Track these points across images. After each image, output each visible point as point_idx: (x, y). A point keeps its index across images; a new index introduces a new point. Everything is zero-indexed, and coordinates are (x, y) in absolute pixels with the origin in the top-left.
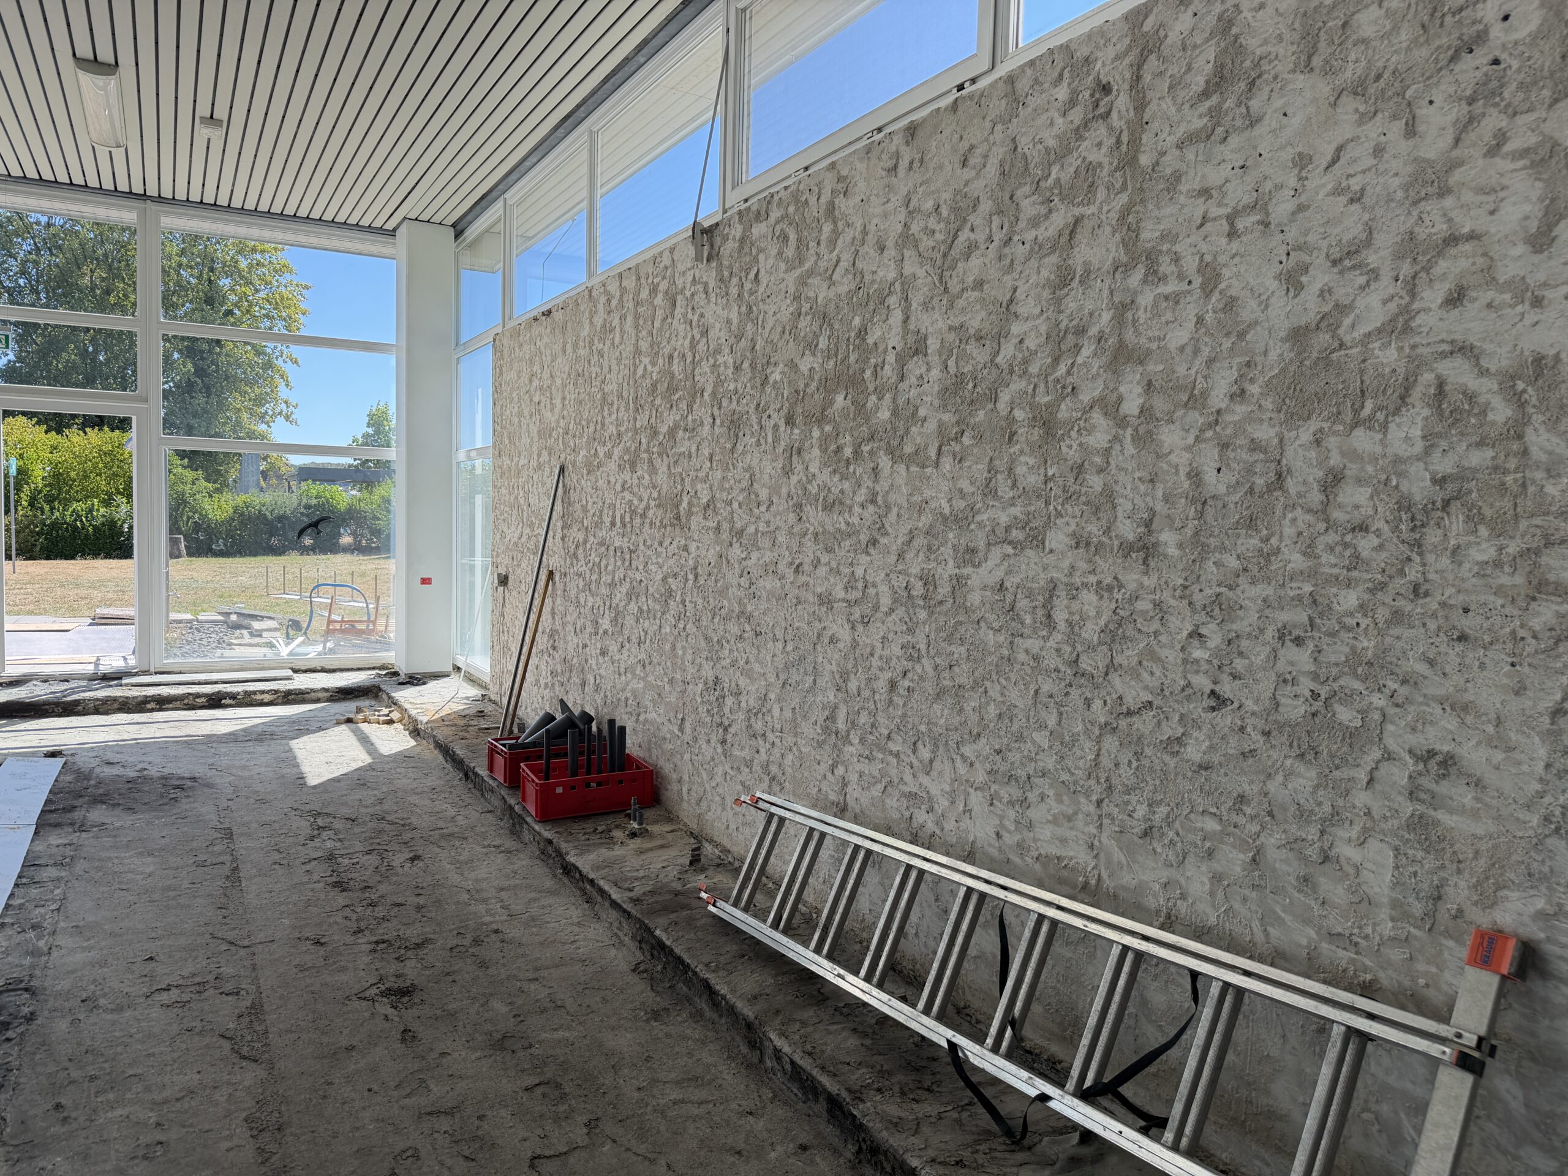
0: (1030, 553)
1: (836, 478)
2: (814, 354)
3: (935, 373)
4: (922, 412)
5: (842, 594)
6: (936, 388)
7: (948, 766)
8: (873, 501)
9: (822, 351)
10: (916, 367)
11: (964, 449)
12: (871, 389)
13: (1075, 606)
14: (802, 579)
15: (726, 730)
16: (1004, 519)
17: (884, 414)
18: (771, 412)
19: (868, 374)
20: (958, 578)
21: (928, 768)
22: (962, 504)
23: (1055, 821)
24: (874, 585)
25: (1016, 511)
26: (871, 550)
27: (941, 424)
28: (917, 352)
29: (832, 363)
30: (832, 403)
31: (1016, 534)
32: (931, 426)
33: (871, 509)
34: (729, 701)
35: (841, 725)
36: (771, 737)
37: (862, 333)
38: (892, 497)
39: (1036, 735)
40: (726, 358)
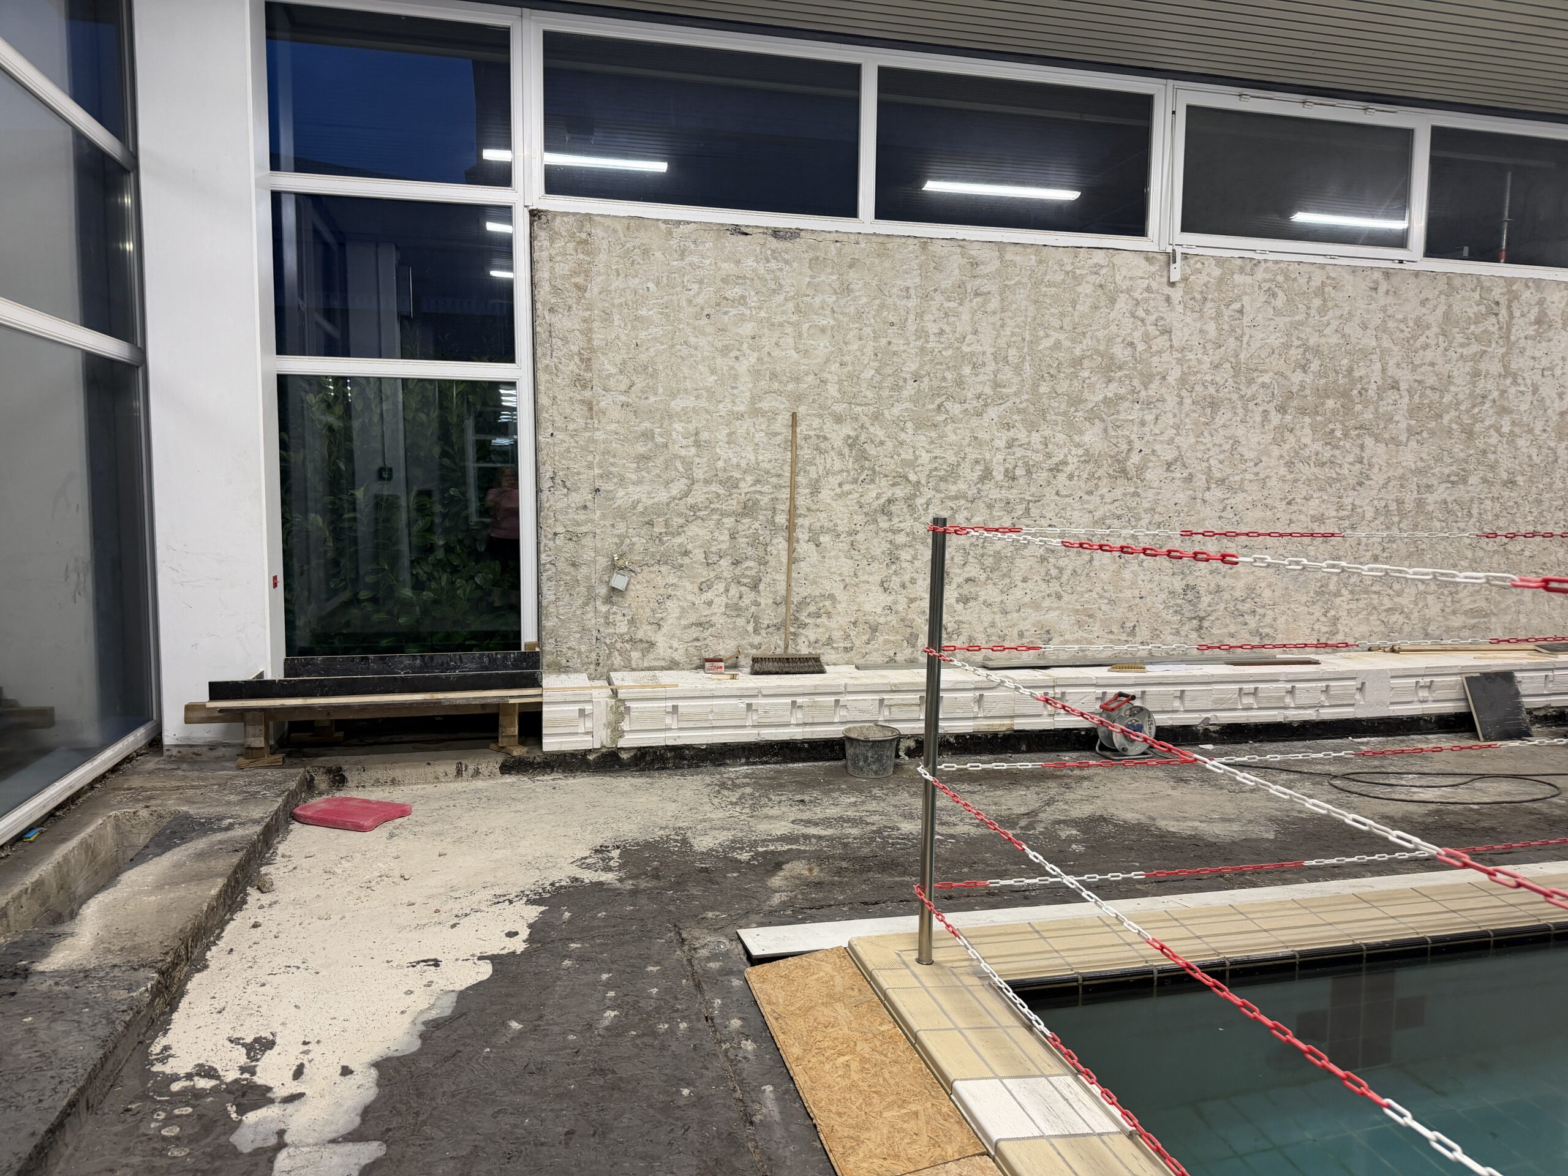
0: (1461, 486)
1: (1329, 447)
3: (1405, 400)
4: (1396, 418)
5: (1334, 514)
6: (1406, 408)
7: (1413, 588)
8: (1361, 462)
9: (1313, 372)
10: (1392, 395)
11: (1423, 439)
12: (1357, 400)
13: (1482, 506)
14: (1294, 508)
16: (1447, 471)
17: (1368, 415)
18: (1259, 401)
19: (1355, 392)
20: (1420, 499)
21: (1399, 594)
22: (1423, 464)
24: (1361, 507)
25: (1454, 468)
26: (1358, 488)
27: (1409, 425)
28: (1392, 388)
29: (1323, 381)
30: (1323, 404)
31: (1453, 478)
32: (1403, 425)
33: (1358, 466)
34: (1206, 599)
36: (1260, 611)
37: (1350, 370)
38: (1374, 460)
39: (1462, 563)
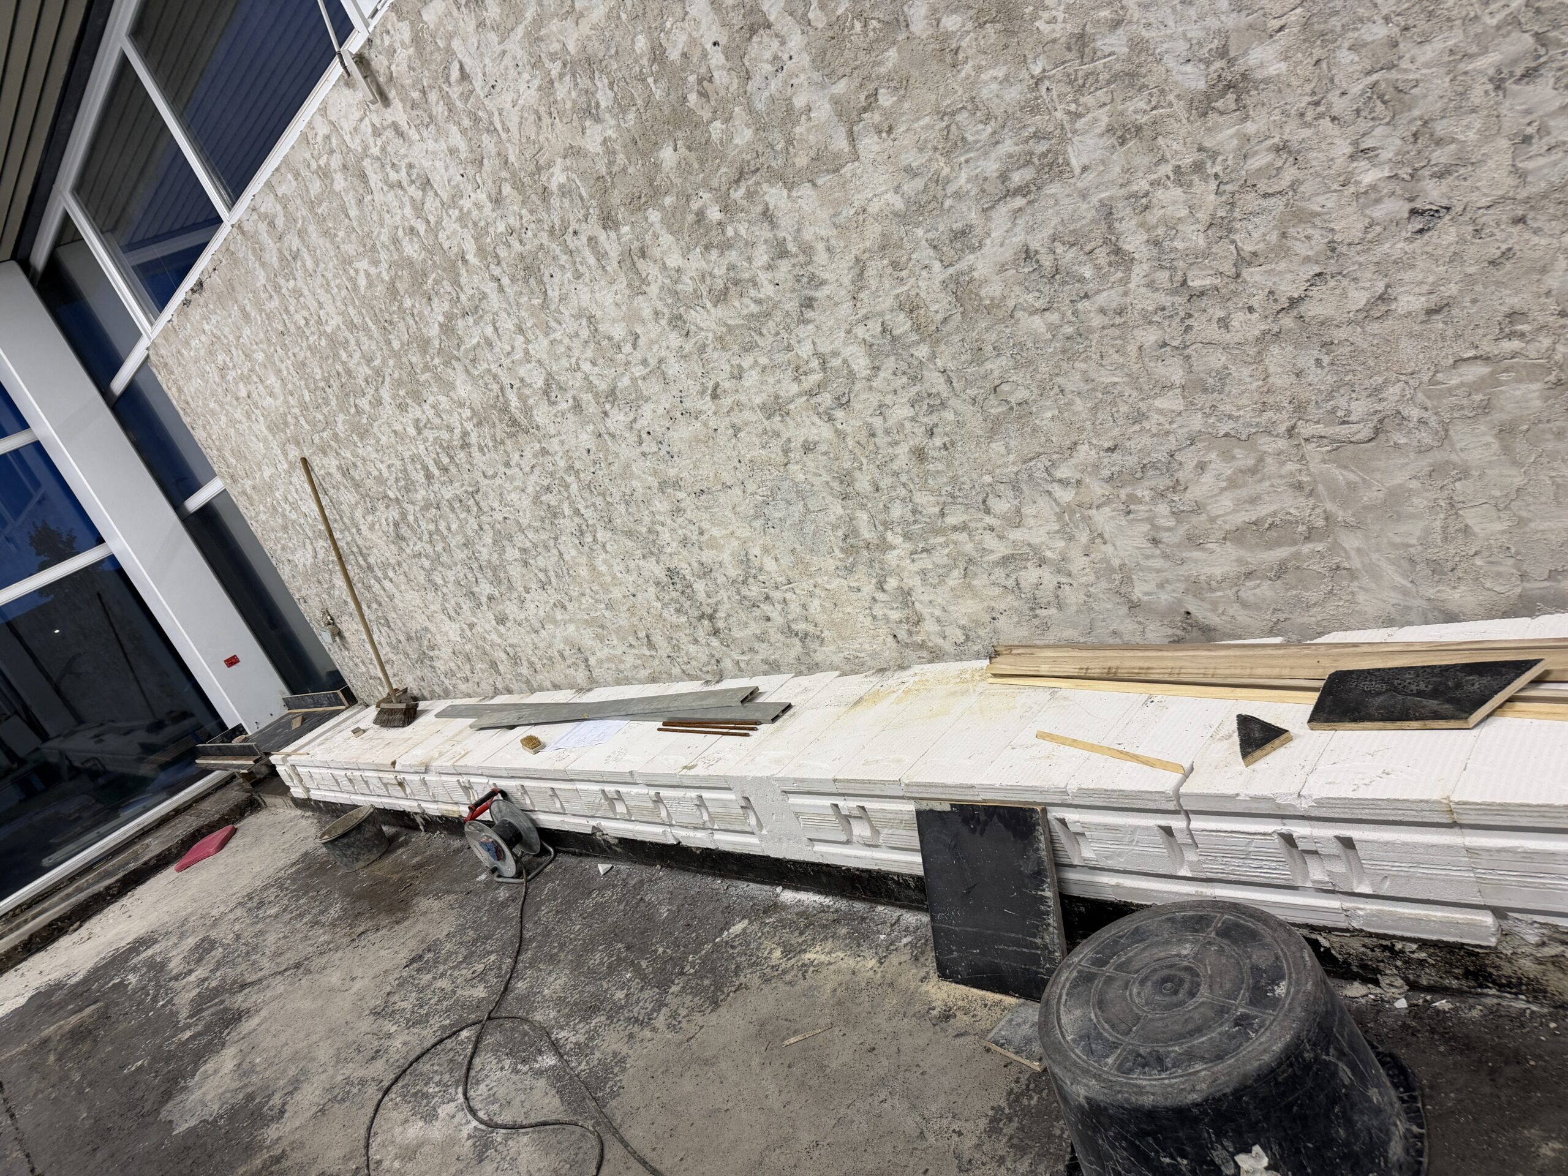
0: (1053, 189)
1: (714, 254)
2: (598, 120)
3: (796, 40)
4: (799, 102)
5: (794, 388)
6: (806, 59)
7: (1043, 502)
8: (784, 254)
9: (609, 110)
10: (762, 49)
11: (886, 113)
12: (706, 115)
13: (1152, 217)
14: (727, 402)
15: (711, 618)
16: (991, 167)
17: (744, 136)
18: (574, 225)
19: (693, 98)
20: (956, 279)
21: (1016, 519)
22: (919, 183)
23: (1233, 483)
24: (835, 354)
25: (1009, 146)
26: (809, 314)
27: (836, 101)
28: (753, 31)
29: (631, 116)
30: (658, 166)
31: (1017, 178)
32: (823, 111)
33: (784, 265)
34: (700, 586)
35: (867, 534)
36: (776, 595)
37: (658, 54)
38: (808, 235)
39: (1160, 403)
40: (475, 198)
